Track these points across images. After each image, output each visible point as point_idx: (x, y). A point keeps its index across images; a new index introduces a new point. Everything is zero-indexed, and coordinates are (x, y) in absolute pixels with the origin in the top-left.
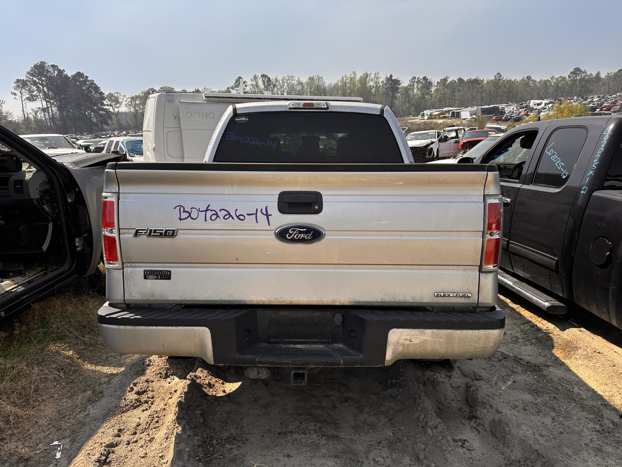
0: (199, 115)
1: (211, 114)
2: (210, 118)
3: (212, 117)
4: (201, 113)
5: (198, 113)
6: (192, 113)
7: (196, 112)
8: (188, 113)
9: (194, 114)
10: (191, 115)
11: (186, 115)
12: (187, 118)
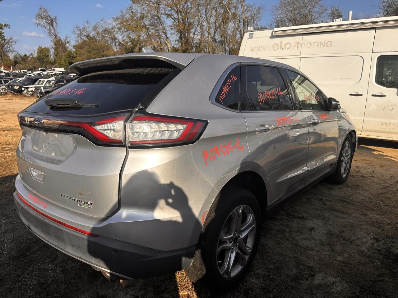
0: (318, 44)
1: (330, 43)
2: (327, 46)
3: (330, 45)
4: (320, 43)
5: (317, 44)
6: (312, 44)
7: (315, 43)
8: (309, 44)
9: (313, 44)
10: (311, 45)
11: (307, 45)
12: (307, 48)
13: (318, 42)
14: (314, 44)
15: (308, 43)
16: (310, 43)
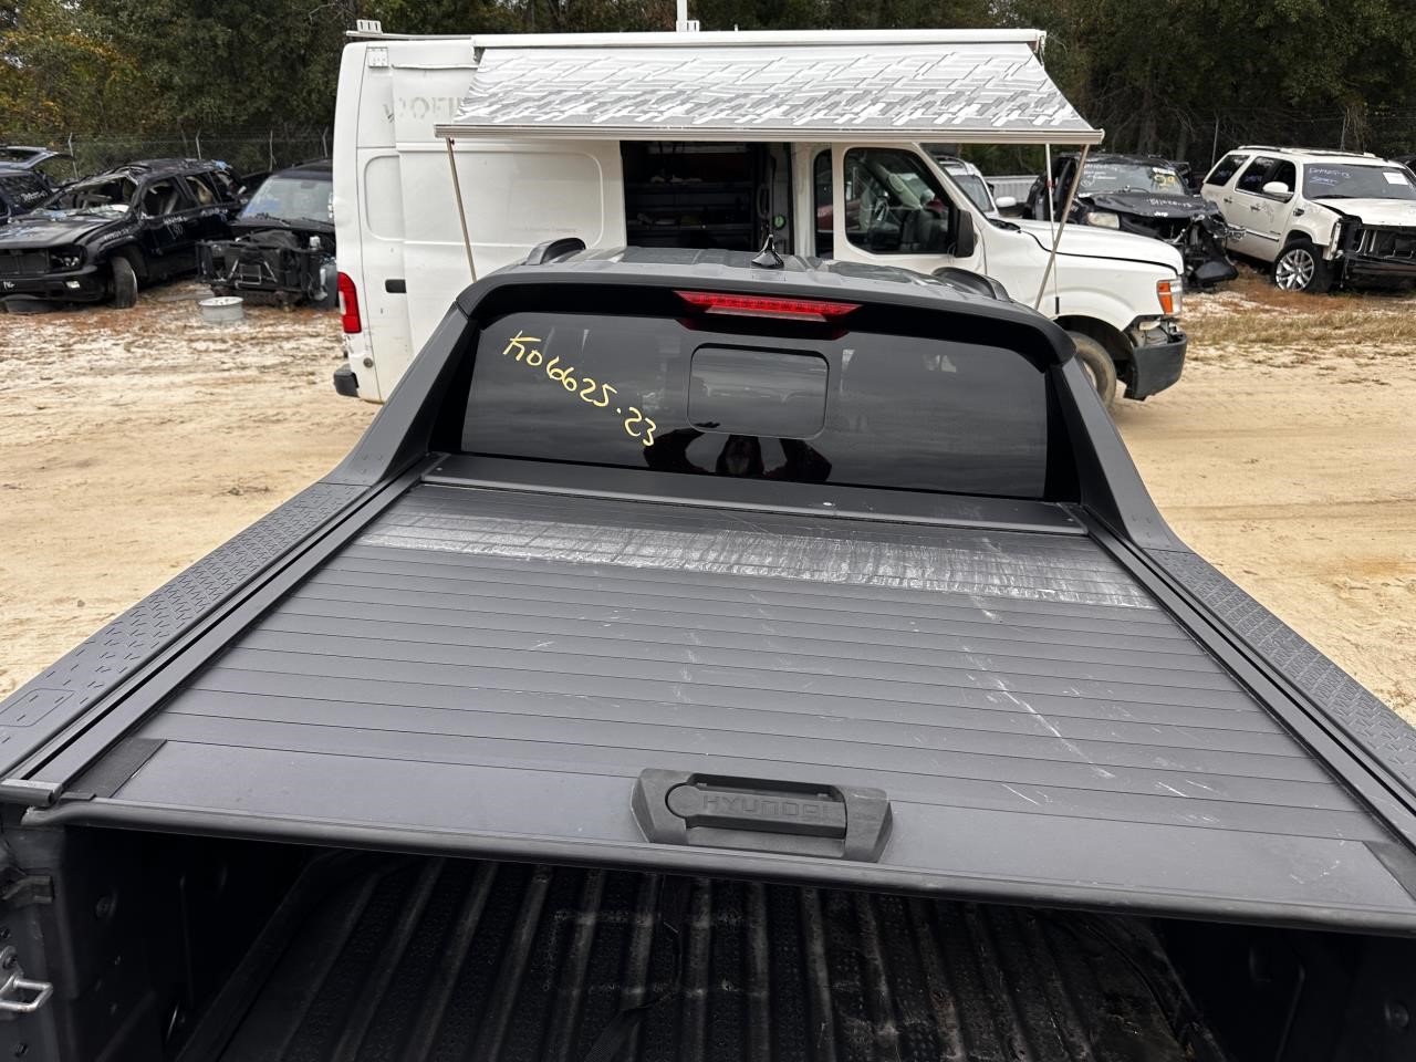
0: (451, 107)
5: (447, 102)
6: (431, 106)
7: (441, 100)
8: (420, 102)
9: (434, 105)
10: (427, 107)
11: (412, 107)
12: (415, 116)
13: (451, 100)
14: (438, 103)
15: (417, 99)
16: (423, 100)
